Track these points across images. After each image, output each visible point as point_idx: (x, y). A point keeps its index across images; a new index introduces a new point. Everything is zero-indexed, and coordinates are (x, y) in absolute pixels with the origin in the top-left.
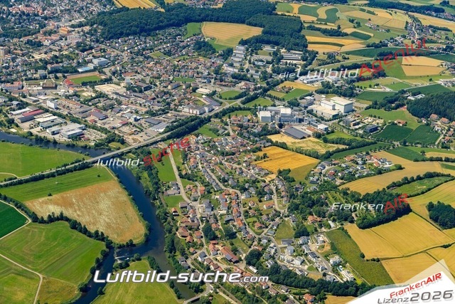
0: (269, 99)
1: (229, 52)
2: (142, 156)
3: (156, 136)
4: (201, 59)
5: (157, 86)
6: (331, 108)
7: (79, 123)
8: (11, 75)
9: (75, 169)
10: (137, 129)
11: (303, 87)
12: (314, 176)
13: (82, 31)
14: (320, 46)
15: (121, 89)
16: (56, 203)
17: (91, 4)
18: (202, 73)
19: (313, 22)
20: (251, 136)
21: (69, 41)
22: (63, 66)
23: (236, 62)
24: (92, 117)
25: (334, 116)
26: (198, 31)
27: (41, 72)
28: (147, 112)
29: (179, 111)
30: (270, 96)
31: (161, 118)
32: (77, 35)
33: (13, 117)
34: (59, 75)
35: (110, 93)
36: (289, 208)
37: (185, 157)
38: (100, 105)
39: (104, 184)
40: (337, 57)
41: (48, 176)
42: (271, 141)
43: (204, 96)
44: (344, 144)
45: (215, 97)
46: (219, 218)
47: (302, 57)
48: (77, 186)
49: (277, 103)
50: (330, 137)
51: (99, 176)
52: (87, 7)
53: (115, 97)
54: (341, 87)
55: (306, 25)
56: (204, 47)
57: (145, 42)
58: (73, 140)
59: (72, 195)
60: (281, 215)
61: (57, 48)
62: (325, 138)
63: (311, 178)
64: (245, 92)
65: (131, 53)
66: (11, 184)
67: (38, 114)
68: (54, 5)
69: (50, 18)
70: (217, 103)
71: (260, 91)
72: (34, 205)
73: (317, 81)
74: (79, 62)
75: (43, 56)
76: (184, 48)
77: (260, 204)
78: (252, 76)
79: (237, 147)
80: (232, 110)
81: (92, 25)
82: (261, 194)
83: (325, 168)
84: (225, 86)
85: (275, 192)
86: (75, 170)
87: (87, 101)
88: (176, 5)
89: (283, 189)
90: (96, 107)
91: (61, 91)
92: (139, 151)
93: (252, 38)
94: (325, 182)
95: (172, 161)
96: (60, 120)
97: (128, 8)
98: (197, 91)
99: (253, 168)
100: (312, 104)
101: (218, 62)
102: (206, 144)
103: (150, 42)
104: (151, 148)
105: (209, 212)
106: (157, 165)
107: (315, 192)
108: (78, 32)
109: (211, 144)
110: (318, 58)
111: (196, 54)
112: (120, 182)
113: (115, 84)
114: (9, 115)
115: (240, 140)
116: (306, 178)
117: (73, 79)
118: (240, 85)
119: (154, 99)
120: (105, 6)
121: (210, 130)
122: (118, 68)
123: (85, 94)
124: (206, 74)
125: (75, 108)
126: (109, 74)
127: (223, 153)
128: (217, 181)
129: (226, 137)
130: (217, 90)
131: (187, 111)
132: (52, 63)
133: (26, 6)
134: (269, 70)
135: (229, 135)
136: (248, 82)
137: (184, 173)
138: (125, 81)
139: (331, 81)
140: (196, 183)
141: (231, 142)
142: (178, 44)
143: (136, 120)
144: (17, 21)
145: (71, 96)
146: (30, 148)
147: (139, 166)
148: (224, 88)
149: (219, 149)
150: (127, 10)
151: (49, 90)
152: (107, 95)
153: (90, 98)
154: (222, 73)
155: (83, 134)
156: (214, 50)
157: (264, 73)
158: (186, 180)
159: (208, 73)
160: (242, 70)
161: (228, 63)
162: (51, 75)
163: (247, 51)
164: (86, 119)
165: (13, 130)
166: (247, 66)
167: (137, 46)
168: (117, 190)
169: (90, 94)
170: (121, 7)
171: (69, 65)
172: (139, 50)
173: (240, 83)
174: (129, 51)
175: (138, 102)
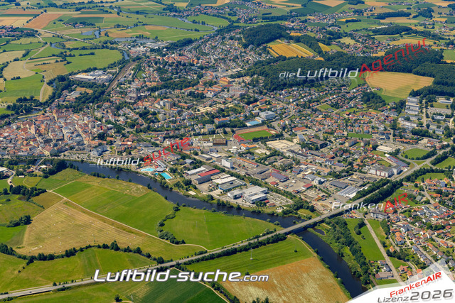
1: (401, 106)
2: (338, 228)
3: (348, 203)
4: (373, 112)
5: (332, 143)
7: (260, 185)
8: (179, 129)
9: (268, 242)
10: (324, 194)
13: (243, 81)
15: (294, 145)
16: (257, 285)
17: (245, 52)
18: (378, 128)
21: (231, 93)
22: (230, 120)
23: (412, 115)
24: (272, 179)
26: (362, 82)
27: (209, 127)
28: (330, 174)
29: (364, 173)
31: (346, 181)
32: (238, 87)
33: (189, 177)
34: (228, 129)
35: (285, 151)
37: (387, 230)
38: (278, 164)
39: (305, 262)
41: (241, 250)
43: (387, 155)
45: (399, 156)
48: (275, 263)
51: (296, 251)
52: (241, 56)
53: (291, 155)
56: (372, 99)
57: (310, 94)
58: (257, 205)
61: (222, 101)
64: (432, 151)
65: (297, 105)
66: (203, 259)
67: (214, 175)
68: (207, 55)
69: (206, 68)
70: (403, 164)
71: (448, 150)
72: (233, 287)
74: (246, 116)
75: (209, 109)
76: (351, 99)
78: (434, 132)
79: (444, 218)
80: (423, 172)
81: (252, 76)
84: (406, 143)
86: (268, 243)
87: (263, 160)
88: (335, 53)
90: (274, 166)
91: (233, 148)
92: (333, 221)
93: (423, 89)
95: (373, 233)
96: (239, 182)
97: (286, 58)
98: (378, 149)
102: (407, 214)
103: (315, 93)
104: (345, 216)
106: (357, 238)
108: (240, 83)
109: (412, 214)
111: (365, 106)
112: (322, 260)
113: (287, 140)
114: (184, 175)
115: (444, 209)
117: (241, 134)
118: (422, 142)
119: (333, 158)
120: (260, 54)
122: (287, 122)
124: (382, 129)
125: (253, 169)
126: (279, 130)
127: (431, 227)
129: (428, 205)
130: (400, 147)
131: (375, 174)
132: (219, 117)
133: (180, 55)
134: (451, 125)
135: (429, 203)
136: (431, 139)
137: (391, 250)
138: (297, 137)
140: (409, 263)
141: (435, 213)
142: (344, 96)
143: (320, 183)
144: (174, 71)
145: (244, 154)
146: (214, 214)
147: (338, 239)
148: (406, 145)
149: (424, 220)
150: (285, 59)
151: (221, 147)
152: (282, 153)
153: (265, 156)
154: (400, 129)
155: (267, 199)
156: (384, 101)
157: (447, 128)
158: (396, 259)
159: (385, 127)
160: (421, 125)
161: (404, 117)
162: (219, 129)
163: (421, 103)
164: (266, 180)
165: (192, 193)
166: (425, 121)
167: (303, 98)
168: (321, 270)
169: (264, 152)
170: (277, 56)
171: (236, 119)
172: (305, 102)
173: (422, 139)
174: (294, 103)
175: (317, 161)
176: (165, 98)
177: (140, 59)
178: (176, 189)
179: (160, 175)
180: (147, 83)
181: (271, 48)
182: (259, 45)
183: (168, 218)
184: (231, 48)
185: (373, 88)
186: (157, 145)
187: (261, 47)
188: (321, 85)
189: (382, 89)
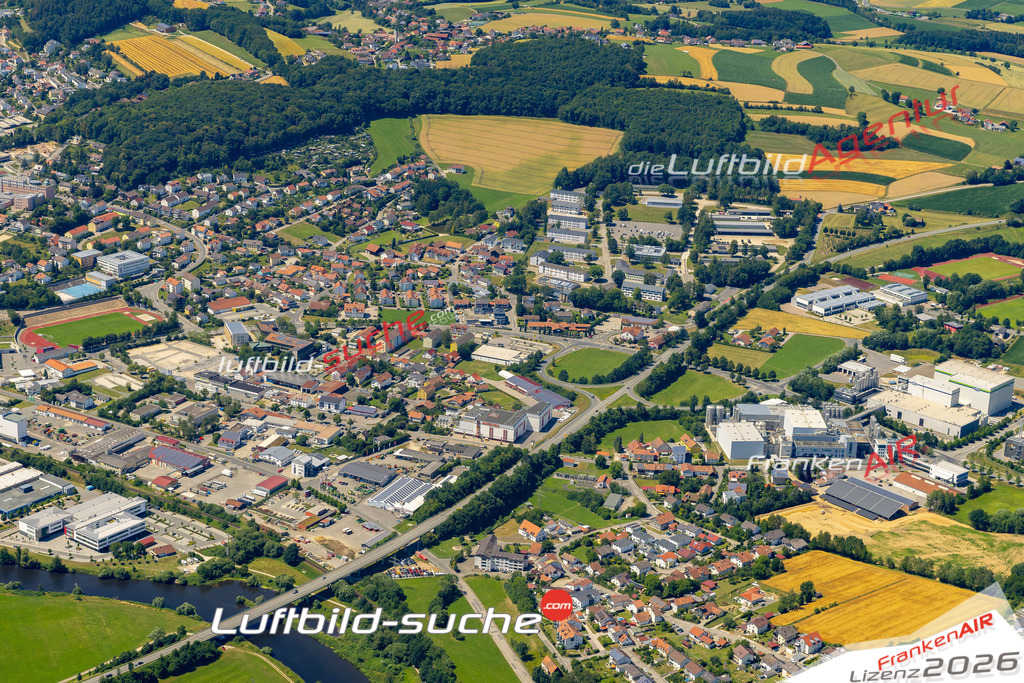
0: (726, 375)
1: (531, 221)
3: (401, 528)
4: (453, 243)
5: (334, 342)
6: (948, 400)
7: (121, 491)
9: (164, 671)
10: (326, 506)
11: (815, 329)
13: (37, 159)
15: (220, 358)
17: (33, 65)
18: (470, 292)
19: (775, 106)
20: (724, 517)
23: (569, 248)
24: (158, 469)
25: (963, 430)
26: (408, 149)
28: (336, 442)
29: (442, 432)
30: (724, 365)
31: (390, 461)
32: (23, 174)
35: (190, 375)
38: (172, 418)
40: (886, 221)
42: (795, 531)
43: (505, 374)
45: (542, 373)
47: (773, 223)
49: (755, 387)
52: (23, 77)
53: (211, 388)
54: (941, 322)
55: (755, 116)
56: (445, 201)
57: (252, 191)
58: (118, 556)
62: (980, 512)
65: (216, 228)
70: (557, 398)
71: (684, 347)
73: (853, 305)
74: (54, 270)
76: (381, 204)
78: (638, 296)
79: (695, 561)
80: (616, 420)
81: (63, 140)
84: (559, 333)
86: (166, 674)
87: (121, 409)
88: (321, 61)
90: (159, 427)
91: (22, 375)
92: (362, 588)
96: (50, 484)
97: (166, 79)
98: (476, 355)
99: (789, 641)
100: (873, 388)
102: (581, 554)
103: (267, 189)
104: (397, 576)
108: (26, 165)
109: (599, 552)
110: (829, 225)
111: (425, 223)
113: (194, 341)
115: (689, 530)
117: (45, 329)
118: (608, 327)
119: (342, 390)
120: (83, 71)
121: (572, 497)
122: (188, 285)
123: (103, 381)
124: (484, 292)
126: (164, 309)
127: (659, 588)
129: (641, 522)
130: (541, 348)
131: (473, 432)
135: (645, 515)
136: (629, 317)
137: (545, 668)
138: (227, 328)
139: (899, 304)
141: (665, 543)
142: (359, 195)
143: (311, 471)
145: (60, 391)
147: (382, 647)
148: (559, 340)
149: (635, 569)
150: (163, 82)
152: (182, 384)
153: (127, 395)
154: (535, 290)
155: (146, 533)
156: (480, 207)
157: (675, 283)
159: (491, 288)
160: (597, 275)
161: (544, 254)
163: (591, 207)
164: (140, 473)
166: (607, 262)
167: (231, 205)
169: (123, 383)
170: (139, 73)
171: (24, 282)
172: (241, 218)
173: (606, 319)
174: (207, 223)
175: (294, 403)
181: (116, 50)
182: (76, 41)
185: (445, 166)
187: (85, 48)
188: (284, 163)
189: (473, 170)
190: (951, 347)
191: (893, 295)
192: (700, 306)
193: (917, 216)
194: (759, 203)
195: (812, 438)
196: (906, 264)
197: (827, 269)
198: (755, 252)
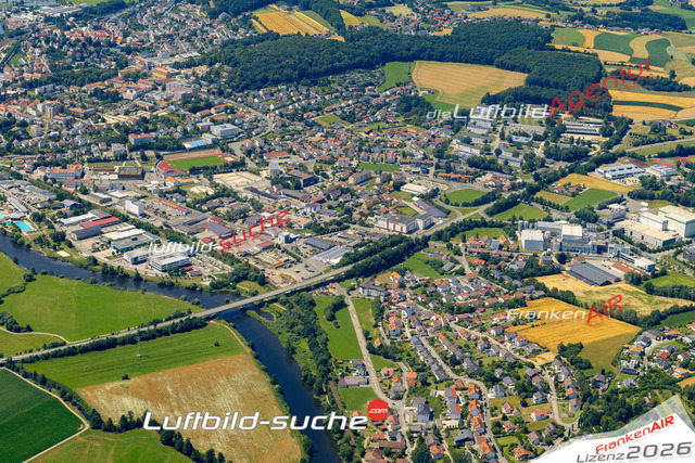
0: (540, 207)
2: (297, 309)
3: (326, 272)
4: (411, 129)
5: (327, 177)
6: (660, 227)
7: (184, 242)
8: (63, 152)
9: (174, 330)
10: (290, 258)
11: (604, 186)
12: (628, 358)
13: (194, 73)
14: (637, 108)
15: (261, 181)
16: (138, 395)
17: (210, 25)
18: (412, 155)
19: (622, 64)
20: (505, 277)
21: (169, 92)
22: (156, 138)
23: (477, 136)
24: (207, 234)
25: (665, 243)
26: (405, 78)
27: (117, 148)
28: (308, 227)
29: (368, 226)
30: (541, 201)
31: (335, 238)
32: (184, 81)
33: (64, 228)
34: (150, 153)
35: (242, 189)
36: (581, 421)
37: (380, 313)
38: (223, 210)
39: (227, 361)
40: (669, 131)
41: (124, 342)
42: (545, 289)
43: (415, 199)
44: (687, 297)
45: (436, 200)
46: (443, 435)
47: (601, 129)
48: (176, 362)
49: (555, 214)
50: (659, 283)
51: (217, 345)
52: (203, 32)
53: (250, 196)
54: (679, 186)
55: (609, 70)
56: (415, 107)
57: (308, 97)
58: (171, 274)
59: (166, 379)
60: (566, 434)
61: (147, 105)
62: (650, 284)
63: (624, 363)
64: (493, 193)
65: (281, 115)
66: (55, 355)
67: (109, 225)
68: (144, 28)
69: (137, 50)
70: (439, 213)
71: (521, 191)
72: (96, 397)
73: (632, 175)
74: (185, 131)
75: (122, 118)
76: (379, 107)
77: (524, 410)
78: (506, 163)
79: (478, 297)
80: (469, 226)
81: (211, 65)
82: (526, 390)
83: (650, 343)
84: (455, 180)
85: (552, 387)
86: (174, 332)
87: (198, 203)
88: (366, 29)
89: (568, 382)
90: (216, 213)
91: (153, 183)
92: (293, 299)
93: (506, 93)
94: (652, 371)
95: (355, 319)
96: (148, 237)
97: (278, 35)
98: (403, 188)
99: (510, 340)
100: (622, 218)
101: (443, 135)
102: (419, 290)
103: (316, 96)
104: (315, 294)
105: (424, 423)
106: (325, 326)
107: (631, 391)
108: (187, 77)
109: (429, 290)
110: (633, 131)
111: (401, 119)
112: (257, 357)
113: (251, 172)
114: (56, 226)
115: (484, 283)
116: (615, 363)
117: (174, 162)
118: (483, 178)
119: (322, 201)
120: (236, 29)
121: (427, 263)
122: (257, 143)
123: (195, 190)
124: (420, 156)
125: (176, 214)
126: (240, 154)
127: (452, 309)
128: (441, 362)
129: (458, 278)
130: (441, 187)
131: (384, 226)
132: (136, 132)
133: (95, 28)
134: (539, 152)
135: (463, 274)
136: (498, 174)
137: (376, 344)
138: (269, 168)
139: (658, 175)
140: (401, 364)
141: (466, 288)
142: (368, 102)
143: (288, 240)
144: (78, 55)
145: (169, 193)
146: (93, 287)
147: (292, 327)
148: (452, 183)
149: (444, 300)
150: (276, 37)
151: (131, 182)
152: (235, 193)
153: (204, 197)
154: (450, 156)
155: (190, 265)
157: (531, 157)
158: (381, 357)
159: (424, 154)
160: (487, 150)
161: (462, 138)
162: (134, 153)
164: (196, 235)
165: (63, 254)
166: (496, 145)
167: (293, 103)
168: (251, 373)
169: (204, 190)
170: (265, 31)
171: (168, 137)
172: (296, 110)
173: (484, 174)
174: (277, 112)
175: (293, 206)
176: (49, 99)
177: (23, 33)
178: (36, 248)
179: (14, 225)
180: (25, 75)
181: (257, 19)
182: (236, 14)
183: (11, 292)
184: (187, 18)
185: (422, 89)
186: (19, 177)
187: (240, 17)
188: (329, 82)
189: (438, 92)
190: (678, 200)
191: (656, 171)
192: (540, 171)
193: (688, 129)
194: (597, 117)
195: (573, 241)
196: (671, 155)
197: (623, 154)
198: (584, 143)
